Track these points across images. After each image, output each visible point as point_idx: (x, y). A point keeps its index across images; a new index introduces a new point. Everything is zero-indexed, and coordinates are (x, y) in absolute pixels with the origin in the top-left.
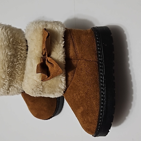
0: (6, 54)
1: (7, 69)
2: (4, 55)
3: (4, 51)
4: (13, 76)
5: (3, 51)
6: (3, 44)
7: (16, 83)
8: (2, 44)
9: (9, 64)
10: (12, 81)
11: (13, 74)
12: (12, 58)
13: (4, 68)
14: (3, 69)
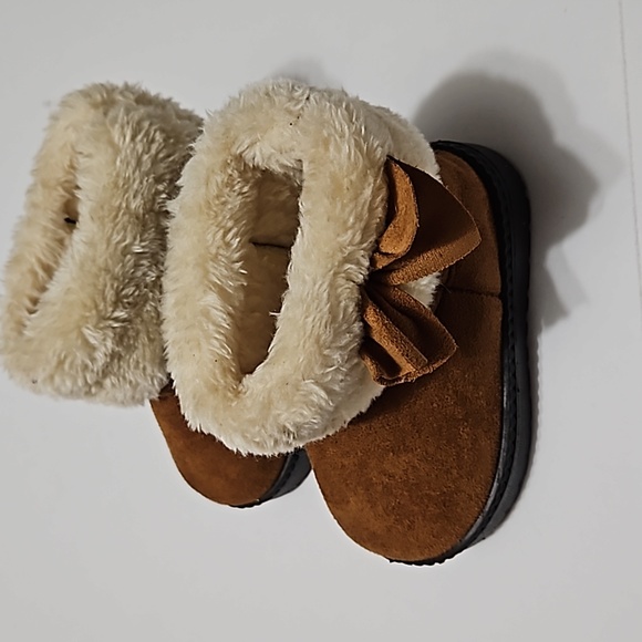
0: (126, 246)
1: (110, 309)
2: (111, 249)
3: (118, 234)
4: (129, 338)
5: (115, 236)
6: (124, 205)
7: (132, 366)
8: (121, 204)
9: (123, 289)
10: (120, 357)
11: (131, 333)
12: (142, 265)
13: (101, 307)
14: (96, 306)
